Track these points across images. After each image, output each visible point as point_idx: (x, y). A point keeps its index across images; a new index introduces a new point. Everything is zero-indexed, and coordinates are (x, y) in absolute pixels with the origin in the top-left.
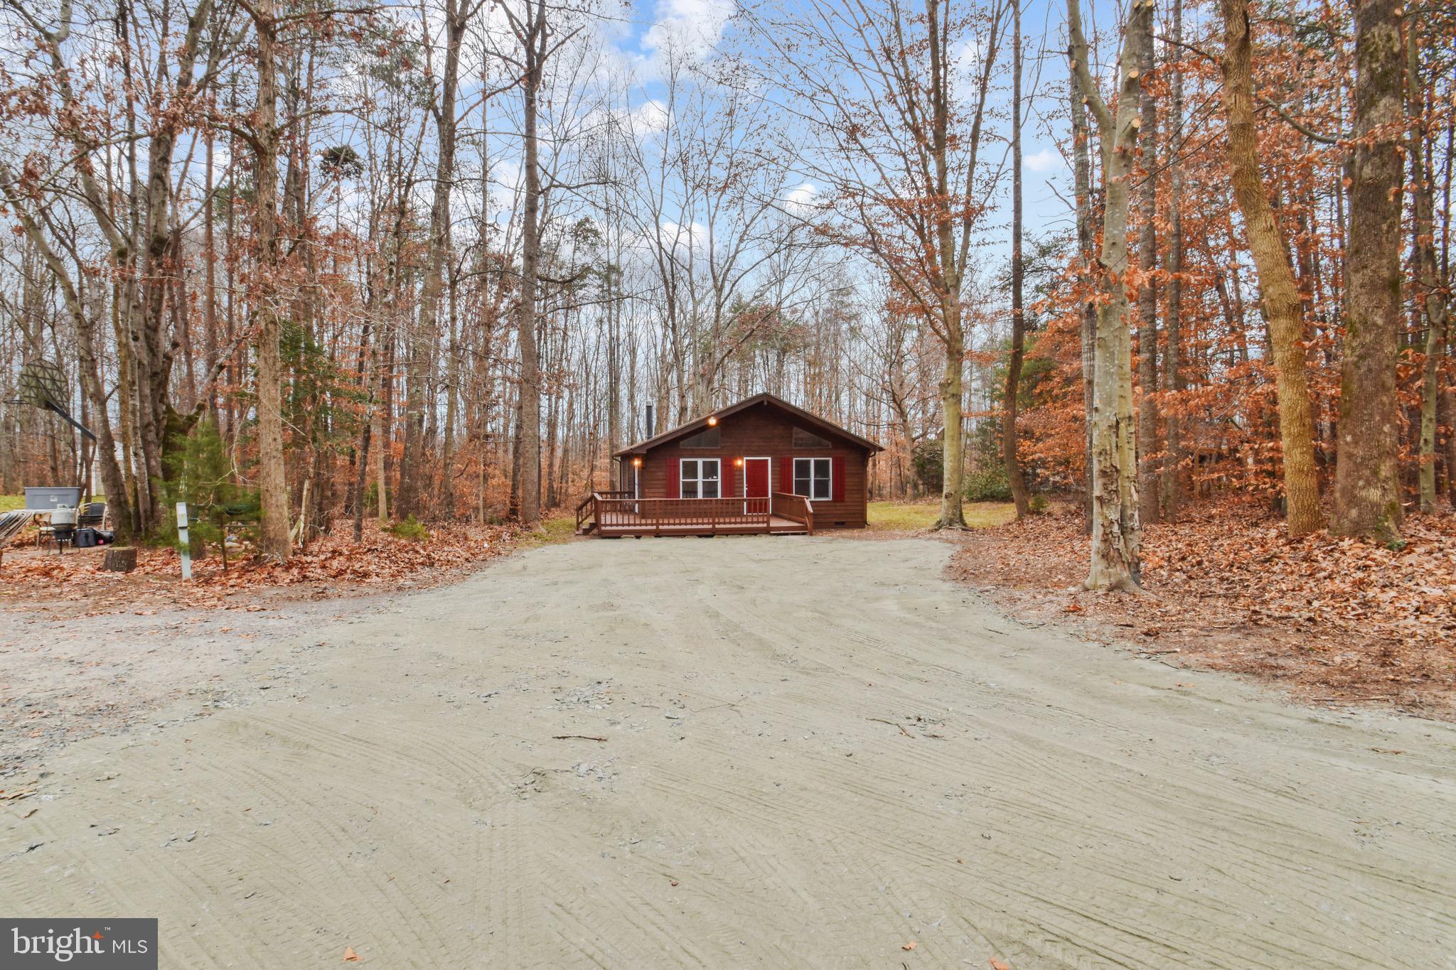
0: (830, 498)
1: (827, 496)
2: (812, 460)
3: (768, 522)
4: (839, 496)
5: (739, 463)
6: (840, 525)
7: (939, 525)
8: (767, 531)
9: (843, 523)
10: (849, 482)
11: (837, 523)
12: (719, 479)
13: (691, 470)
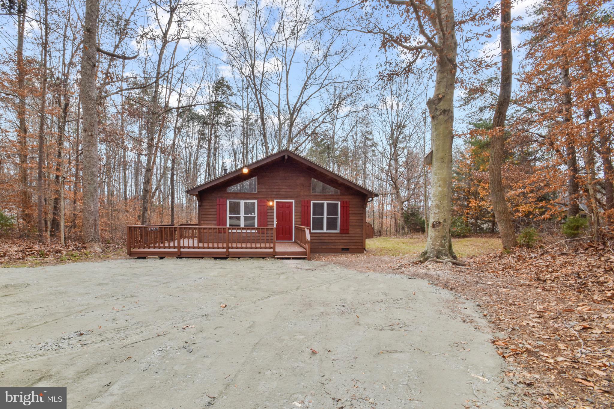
0: (338, 231)
1: (336, 229)
2: (325, 203)
3: (274, 248)
4: (345, 230)
5: (271, 203)
6: (345, 250)
7: (424, 258)
8: (273, 255)
9: (348, 249)
10: (353, 219)
11: (343, 249)
12: (256, 215)
13: (235, 208)
